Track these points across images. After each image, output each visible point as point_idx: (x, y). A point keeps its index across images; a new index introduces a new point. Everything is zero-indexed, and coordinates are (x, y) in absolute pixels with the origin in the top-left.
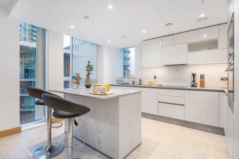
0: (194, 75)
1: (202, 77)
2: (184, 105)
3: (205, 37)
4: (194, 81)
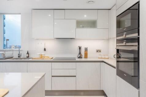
0: (80, 48)
1: (86, 50)
2: (75, 76)
3: (85, 17)
4: (80, 53)
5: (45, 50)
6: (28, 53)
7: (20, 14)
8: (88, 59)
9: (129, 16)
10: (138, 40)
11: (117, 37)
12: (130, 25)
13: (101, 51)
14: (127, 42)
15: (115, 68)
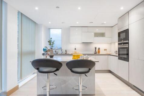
0: (96, 48)
4: (96, 51)
5: (75, 49)
6: (66, 51)
7: (61, 29)
8: (100, 54)
9: (124, 33)
10: (128, 43)
11: (118, 42)
12: (125, 37)
13: (107, 50)
14: (123, 44)
15: (117, 56)
